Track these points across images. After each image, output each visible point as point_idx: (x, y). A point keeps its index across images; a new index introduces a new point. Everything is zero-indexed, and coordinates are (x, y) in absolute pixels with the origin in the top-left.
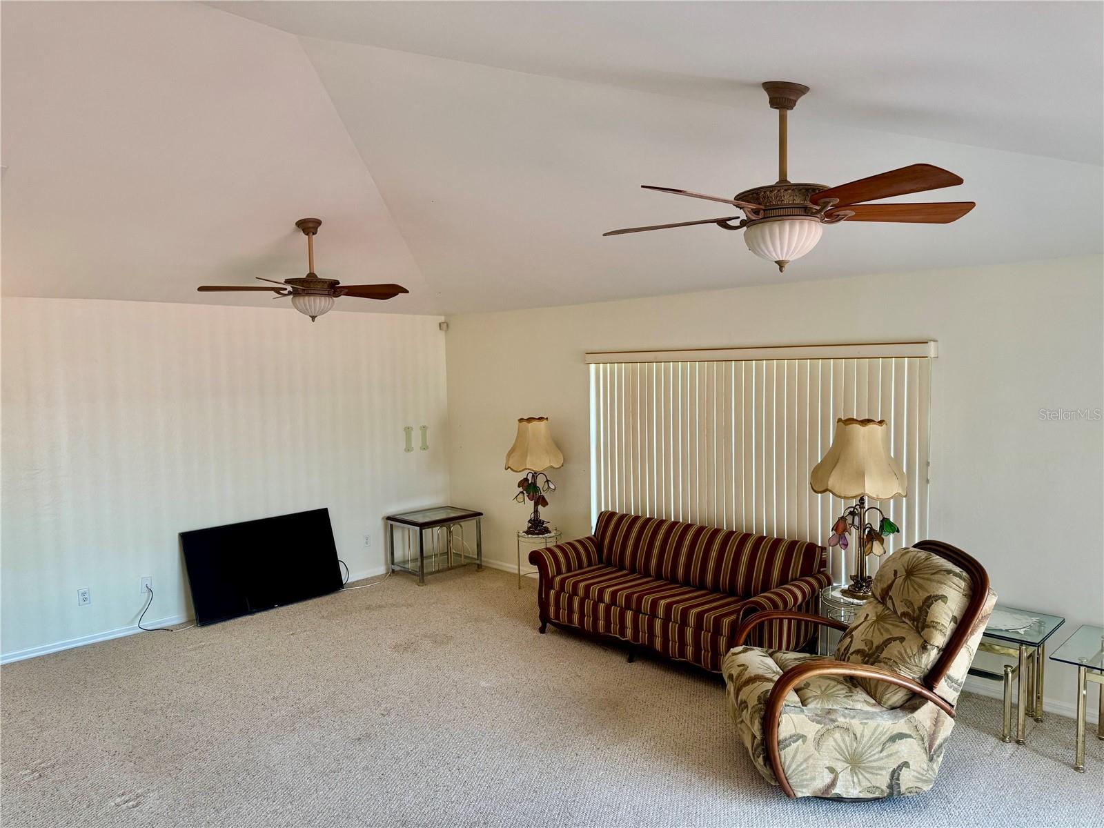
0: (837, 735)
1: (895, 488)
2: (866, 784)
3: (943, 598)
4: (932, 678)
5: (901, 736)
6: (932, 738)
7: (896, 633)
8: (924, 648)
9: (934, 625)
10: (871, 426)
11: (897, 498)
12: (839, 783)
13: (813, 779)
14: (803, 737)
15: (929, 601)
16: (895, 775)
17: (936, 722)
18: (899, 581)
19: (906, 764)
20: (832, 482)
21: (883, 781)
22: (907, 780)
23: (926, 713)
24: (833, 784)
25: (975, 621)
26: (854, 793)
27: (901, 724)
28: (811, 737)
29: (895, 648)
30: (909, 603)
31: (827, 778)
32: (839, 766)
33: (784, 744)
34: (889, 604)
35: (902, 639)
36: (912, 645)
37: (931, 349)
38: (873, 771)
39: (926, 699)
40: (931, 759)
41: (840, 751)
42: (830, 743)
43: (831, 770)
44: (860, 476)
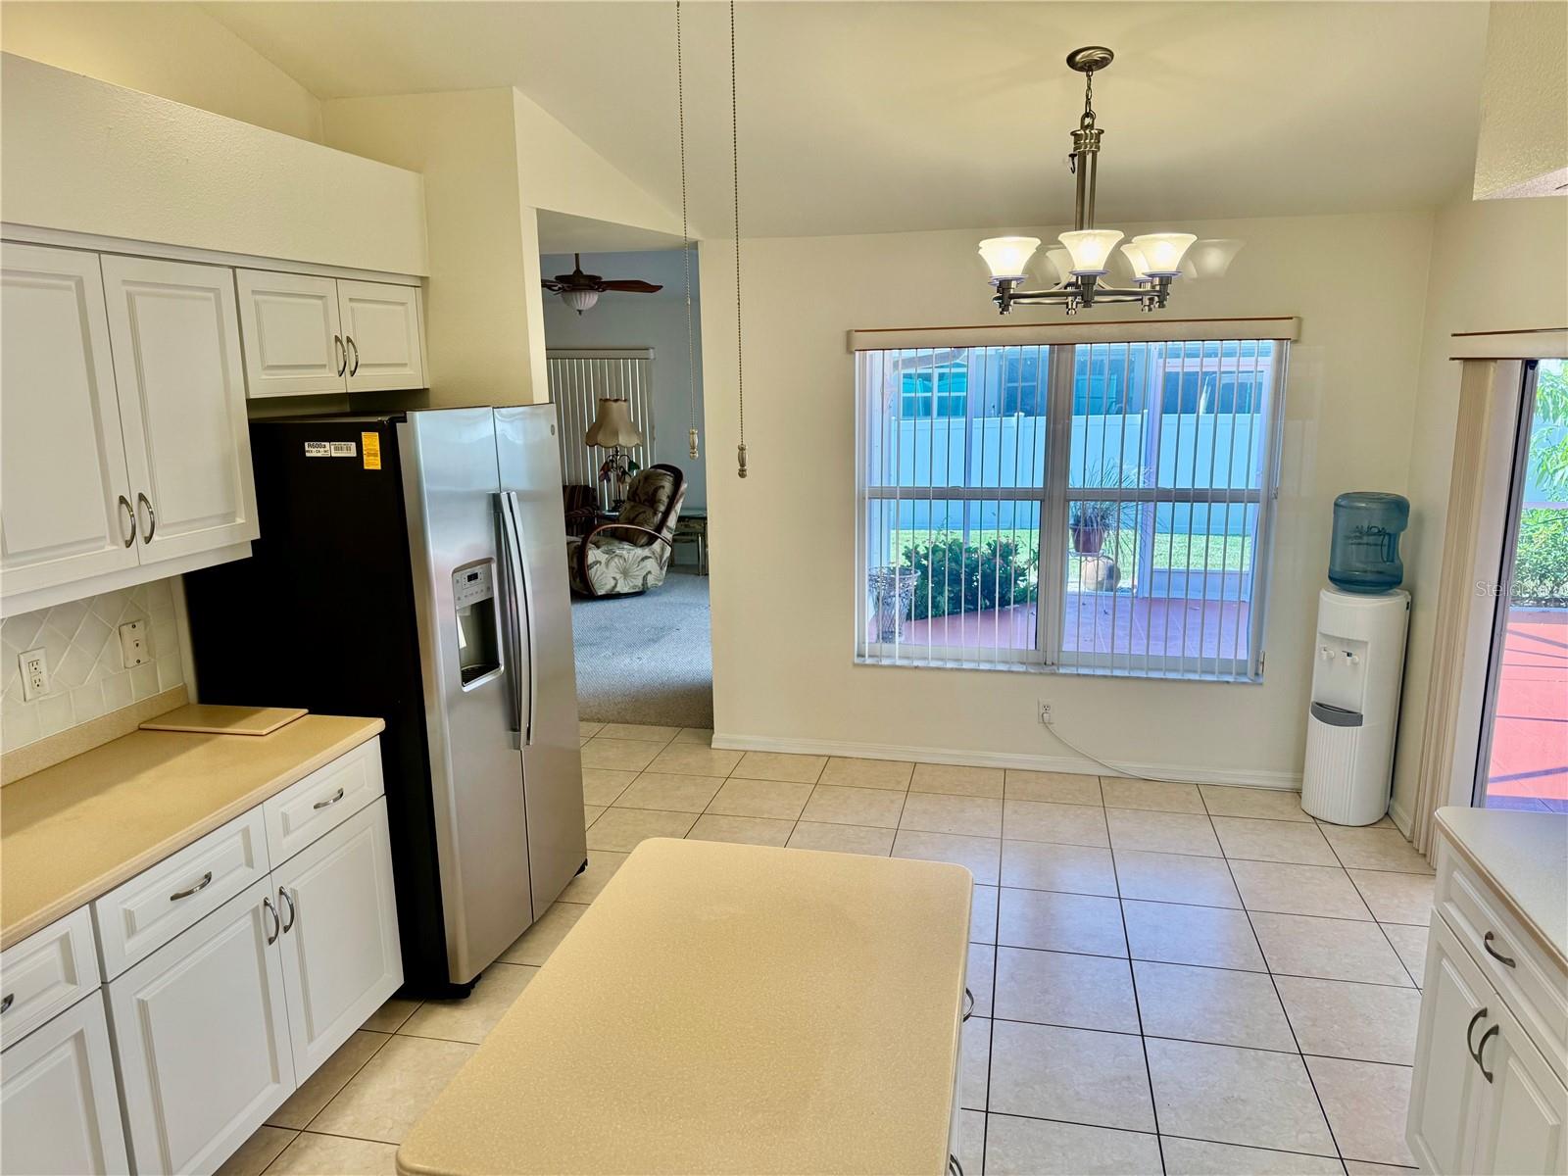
0: (616, 560)
1: (635, 441)
2: (631, 584)
3: (663, 487)
4: (659, 528)
5: (646, 558)
6: (661, 557)
7: (641, 510)
8: (655, 514)
9: (659, 501)
10: (619, 402)
11: (637, 447)
12: (618, 585)
13: (606, 584)
14: (600, 562)
15: (656, 490)
16: (645, 578)
17: (663, 550)
18: (641, 484)
19: (650, 572)
20: (600, 438)
21: (639, 582)
22: (651, 580)
23: (657, 546)
24: (615, 586)
25: (678, 497)
26: (626, 590)
27: (646, 552)
28: (603, 561)
29: (641, 517)
30: (647, 493)
31: (613, 583)
32: (618, 576)
33: (590, 567)
34: (637, 498)
35: (644, 512)
36: (650, 512)
37: (651, 354)
38: (635, 577)
39: (657, 537)
40: (661, 569)
41: (618, 568)
42: (613, 564)
43: (614, 578)
44: (616, 434)
